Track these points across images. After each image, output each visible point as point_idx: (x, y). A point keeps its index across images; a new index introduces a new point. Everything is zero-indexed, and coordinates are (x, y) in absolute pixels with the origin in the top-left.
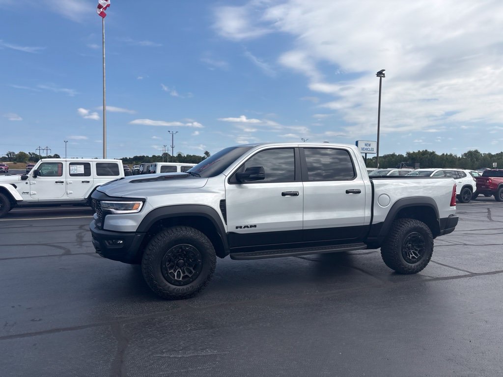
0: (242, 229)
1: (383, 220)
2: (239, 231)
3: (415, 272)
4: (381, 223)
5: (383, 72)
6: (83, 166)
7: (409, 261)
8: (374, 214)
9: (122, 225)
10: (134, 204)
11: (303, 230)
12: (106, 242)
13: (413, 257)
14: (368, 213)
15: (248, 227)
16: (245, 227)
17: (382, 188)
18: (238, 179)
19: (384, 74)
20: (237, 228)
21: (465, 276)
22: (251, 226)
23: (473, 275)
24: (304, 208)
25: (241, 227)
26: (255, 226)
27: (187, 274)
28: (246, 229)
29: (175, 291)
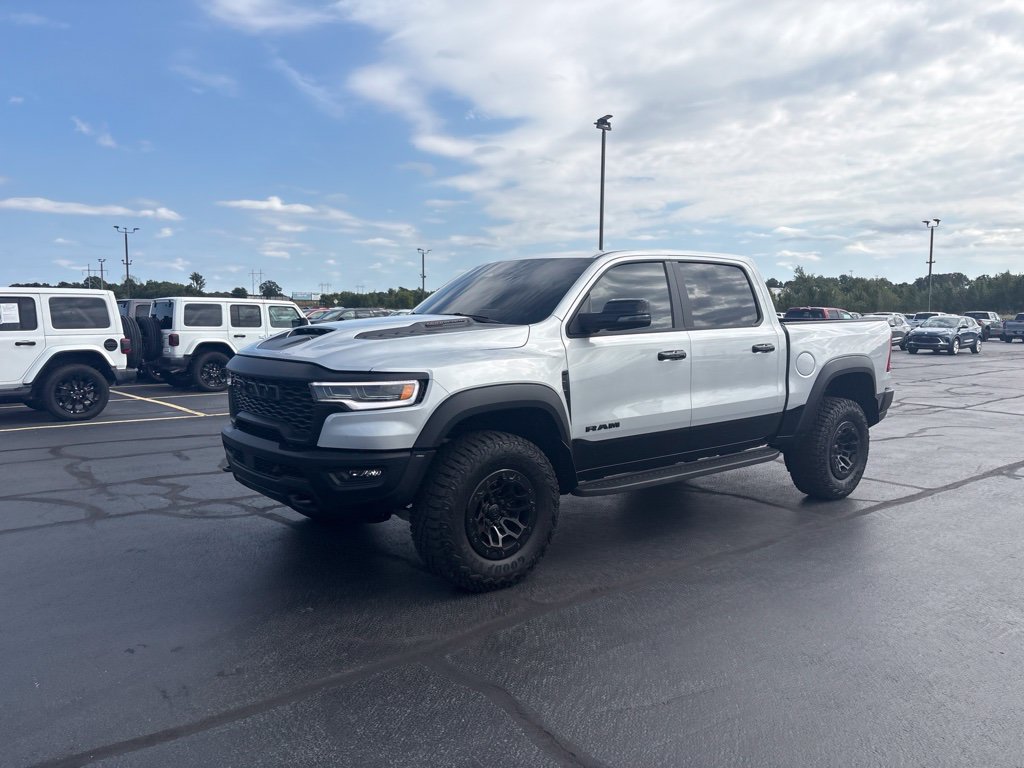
0: (597, 432)
1: (805, 403)
2: (593, 437)
3: (844, 496)
4: (802, 407)
5: (608, 121)
6: (16, 305)
7: (839, 476)
8: (791, 391)
10: (402, 386)
11: (690, 428)
12: (332, 476)
13: (842, 467)
14: (781, 388)
15: (604, 427)
16: (601, 427)
17: (802, 341)
18: (582, 327)
19: (609, 124)
20: (588, 430)
21: (915, 497)
22: (611, 426)
23: (928, 492)
24: (692, 385)
25: (594, 428)
26: (617, 425)
27: (508, 532)
28: (603, 431)
29: (493, 571)
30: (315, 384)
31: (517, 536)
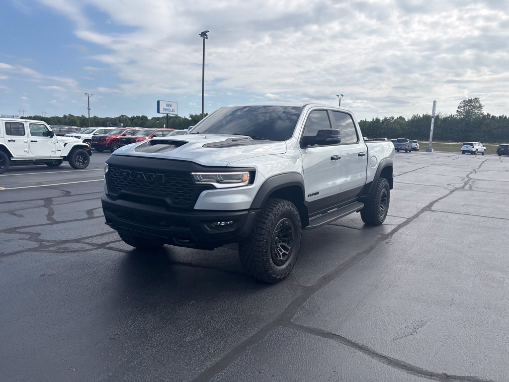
0: (311, 197)
1: (373, 180)
2: (309, 199)
3: (382, 222)
4: (371, 182)
8: (368, 175)
9: (235, 202)
10: (243, 174)
12: (205, 226)
13: (381, 210)
14: (365, 175)
17: (373, 151)
19: (207, 35)
20: (309, 196)
23: (409, 220)
24: (341, 172)
25: (311, 195)
26: (318, 193)
28: (313, 196)
29: (280, 272)
30: (193, 173)
31: (287, 253)
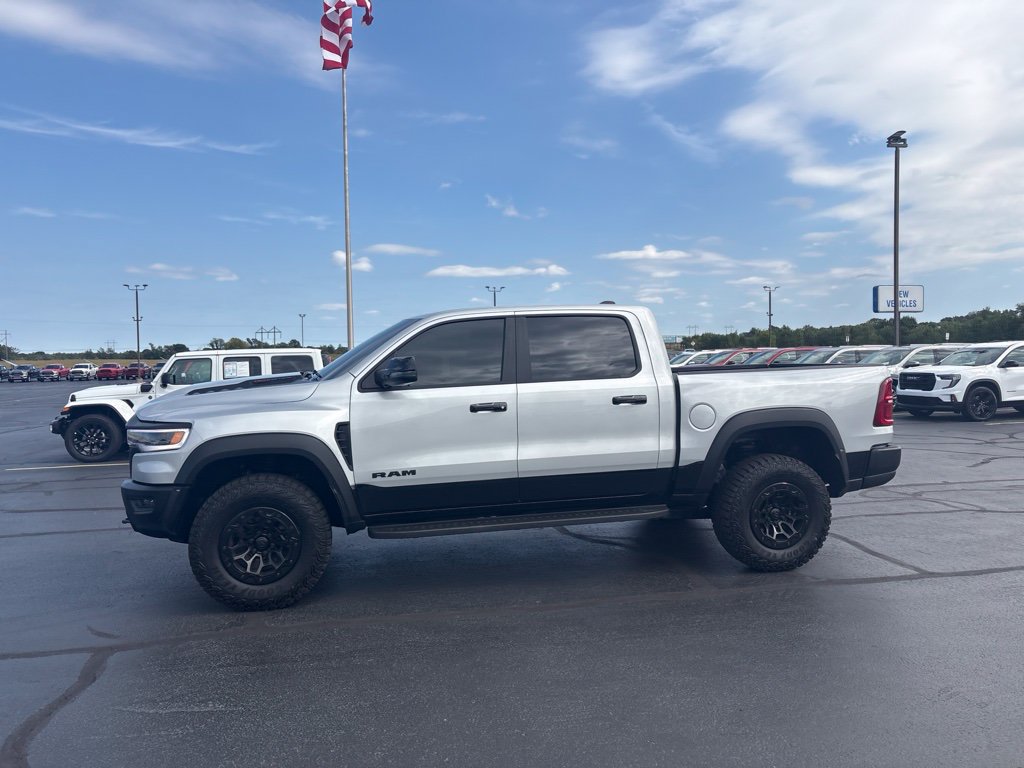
0: (386, 479)
1: (703, 458)
2: (379, 482)
4: (699, 464)
5: (902, 137)
6: (247, 363)
7: (770, 544)
8: (682, 446)
9: (153, 472)
10: (174, 433)
11: (518, 478)
12: (132, 503)
13: (781, 536)
14: (668, 444)
15: (397, 474)
16: (391, 474)
17: (696, 392)
18: (380, 382)
19: (904, 141)
20: (375, 476)
21: (910, 578)
22: (404, 473)
24: (519, 436)
25: (383, 475)
26: (413, 472)
27: (272, 562)
28: (394, 477)
29: (247, 593)
30: (131, 431)
